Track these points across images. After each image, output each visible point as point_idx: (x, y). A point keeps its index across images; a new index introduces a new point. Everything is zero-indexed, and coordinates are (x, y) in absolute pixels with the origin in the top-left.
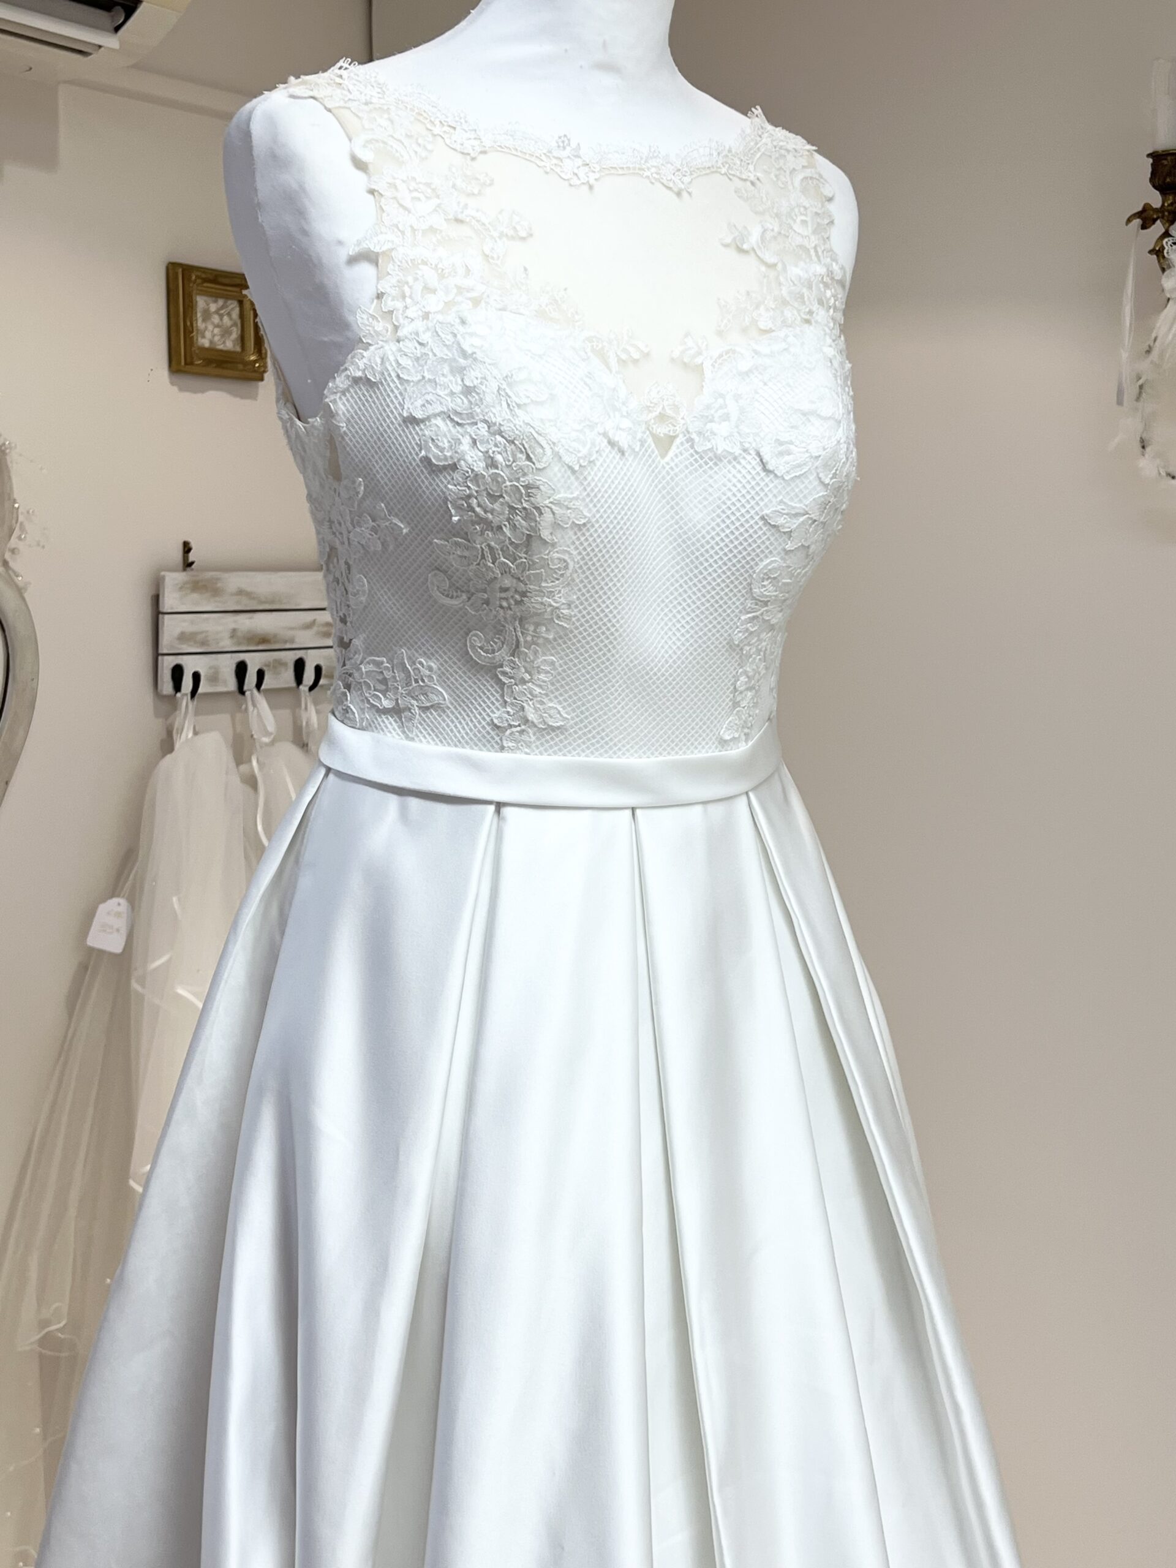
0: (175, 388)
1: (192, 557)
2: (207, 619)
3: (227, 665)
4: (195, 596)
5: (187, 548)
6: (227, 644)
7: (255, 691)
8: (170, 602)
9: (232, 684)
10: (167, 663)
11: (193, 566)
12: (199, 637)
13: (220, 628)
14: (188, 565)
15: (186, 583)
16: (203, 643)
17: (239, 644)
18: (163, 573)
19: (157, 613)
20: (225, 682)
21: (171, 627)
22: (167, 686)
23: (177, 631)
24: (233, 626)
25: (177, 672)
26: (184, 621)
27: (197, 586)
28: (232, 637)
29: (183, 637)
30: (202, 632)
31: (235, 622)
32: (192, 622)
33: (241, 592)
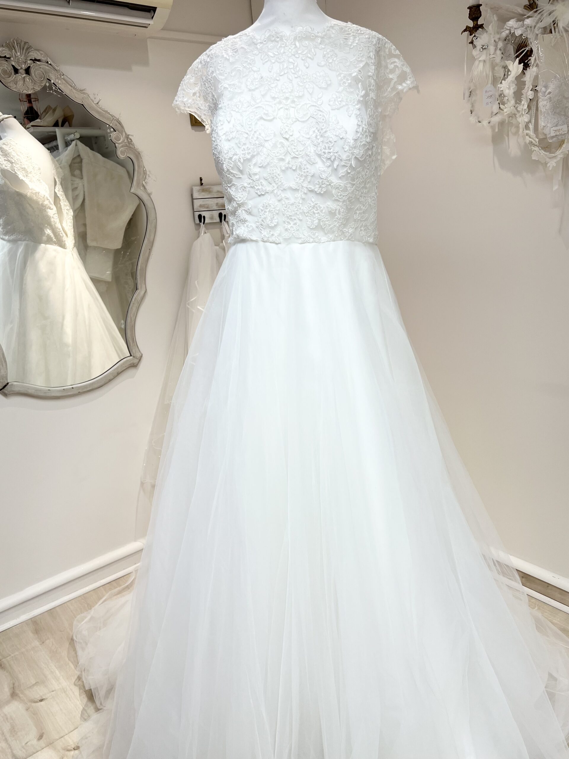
0: (193, 131)
1: (203, 182)
2: (207, 200)
3: (216, 214)
4: (203, 193)
5: (201, 179)
6: (215, 208)
7: (224, 221)
8: (195, 195)
9: (218, 220)
10: (197, 214)
11: (203, 185)
12: (206, 206)
13: (212, 203)
14: (202, 184)
15: (200, 189)
16: (207, 208)
17: (219, 207)
18: (193, 187)
19: (193, 199)
20: (216, 219)
21: (197, 203)
22: (197, 221)
23: (199, 204)
24: (216, 202)
25: (200, 216)
26: (201, 201)
27: (203, 191)
28: (217, 205)
29: (201, 206)
30: (207, 204)
31: (217, 201)
32: (203, 201)
33: (218, 192)
